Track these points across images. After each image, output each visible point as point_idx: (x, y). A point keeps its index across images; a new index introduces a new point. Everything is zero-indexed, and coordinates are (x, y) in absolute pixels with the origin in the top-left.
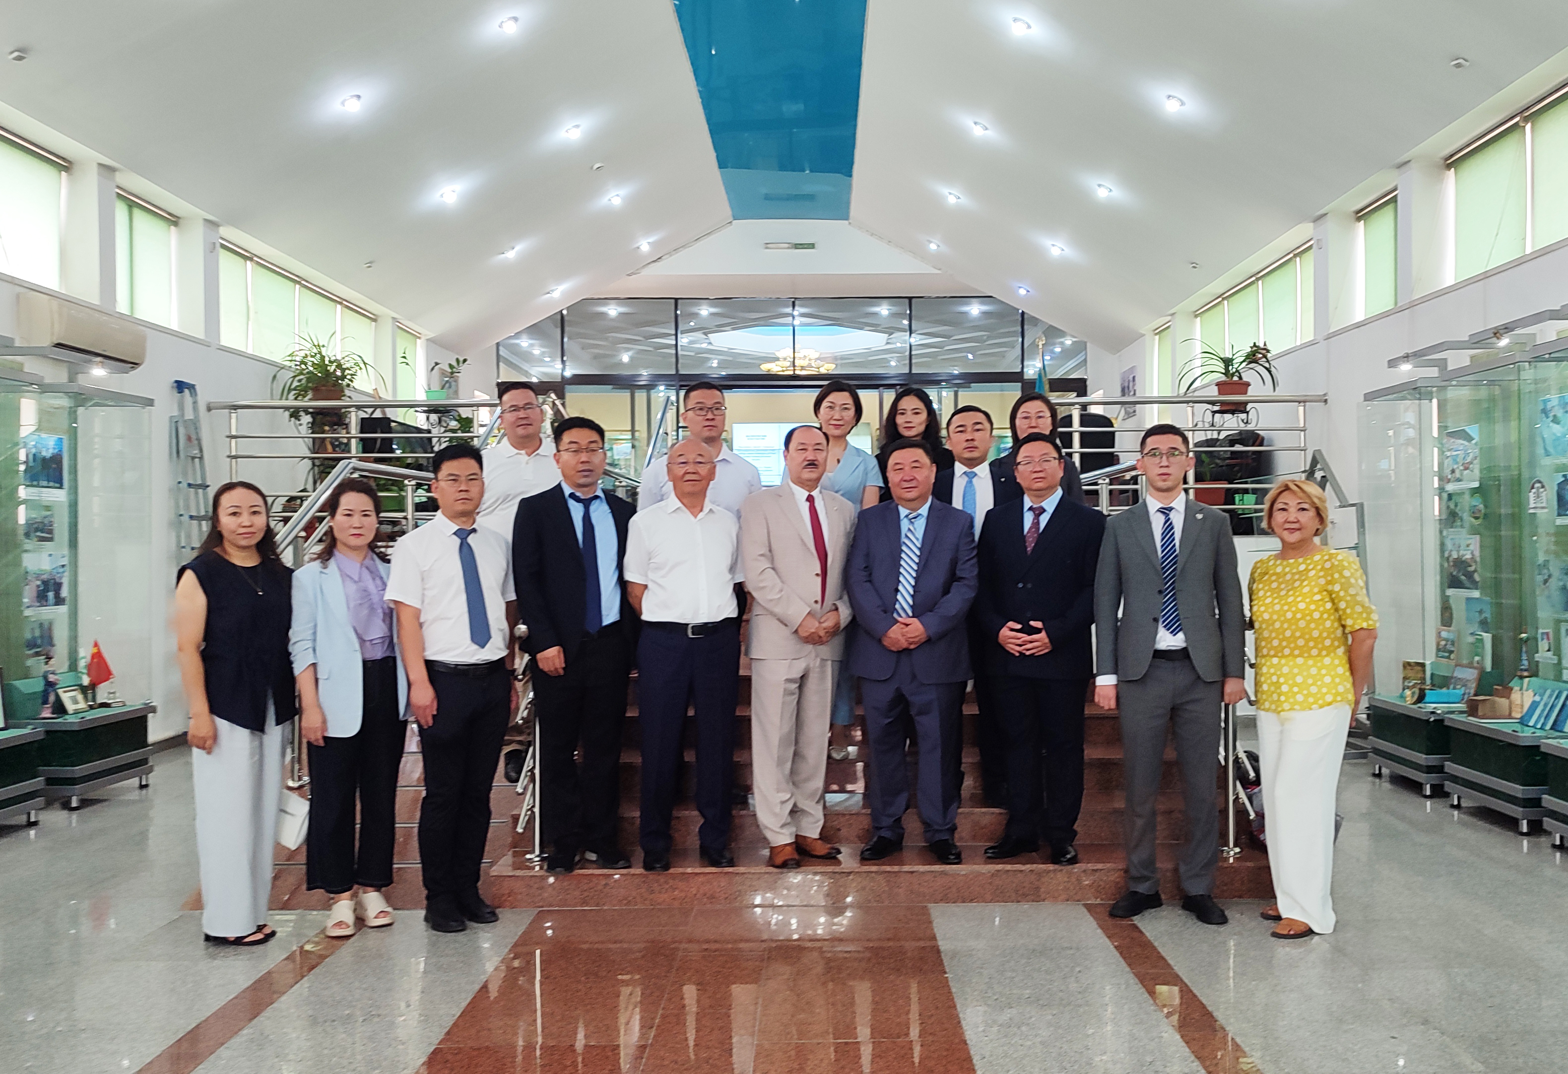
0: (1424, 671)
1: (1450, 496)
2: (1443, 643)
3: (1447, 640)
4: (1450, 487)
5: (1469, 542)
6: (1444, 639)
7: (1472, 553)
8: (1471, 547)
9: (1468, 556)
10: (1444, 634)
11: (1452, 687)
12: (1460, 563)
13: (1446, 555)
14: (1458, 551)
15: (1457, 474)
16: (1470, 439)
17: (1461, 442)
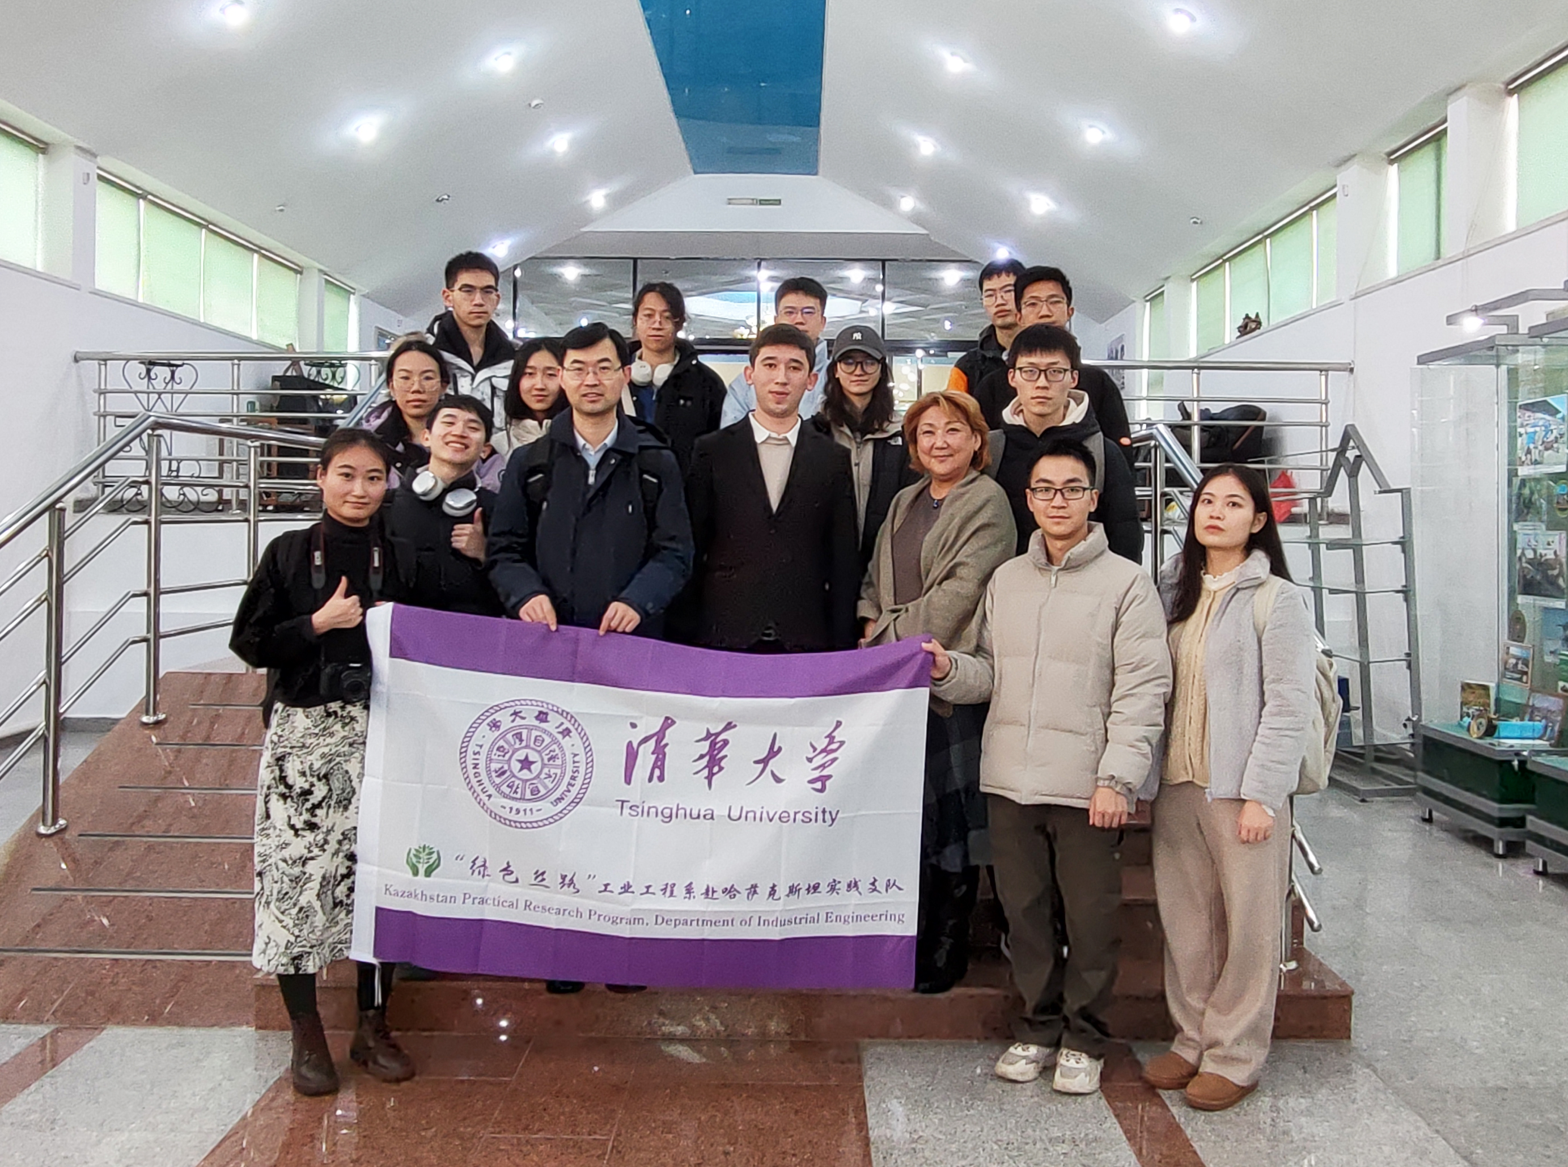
0: (1488, 696)
1: (1523, 483)
2: (1514, 661)
3: (1518, 659)
4: (1523, 471)
5: (1550, 540)
6: (1514, 657)
7: (1555, 553)
8: (1553, 546)
9: (1551, 556)
10: (1513, 650)
11: (1527, 717)
12: (1540, 564)
13: (1519, 552)
14: (1535, 551)
15: (1535, 455)
16: (1554, 412)
17: (1540, 415)
